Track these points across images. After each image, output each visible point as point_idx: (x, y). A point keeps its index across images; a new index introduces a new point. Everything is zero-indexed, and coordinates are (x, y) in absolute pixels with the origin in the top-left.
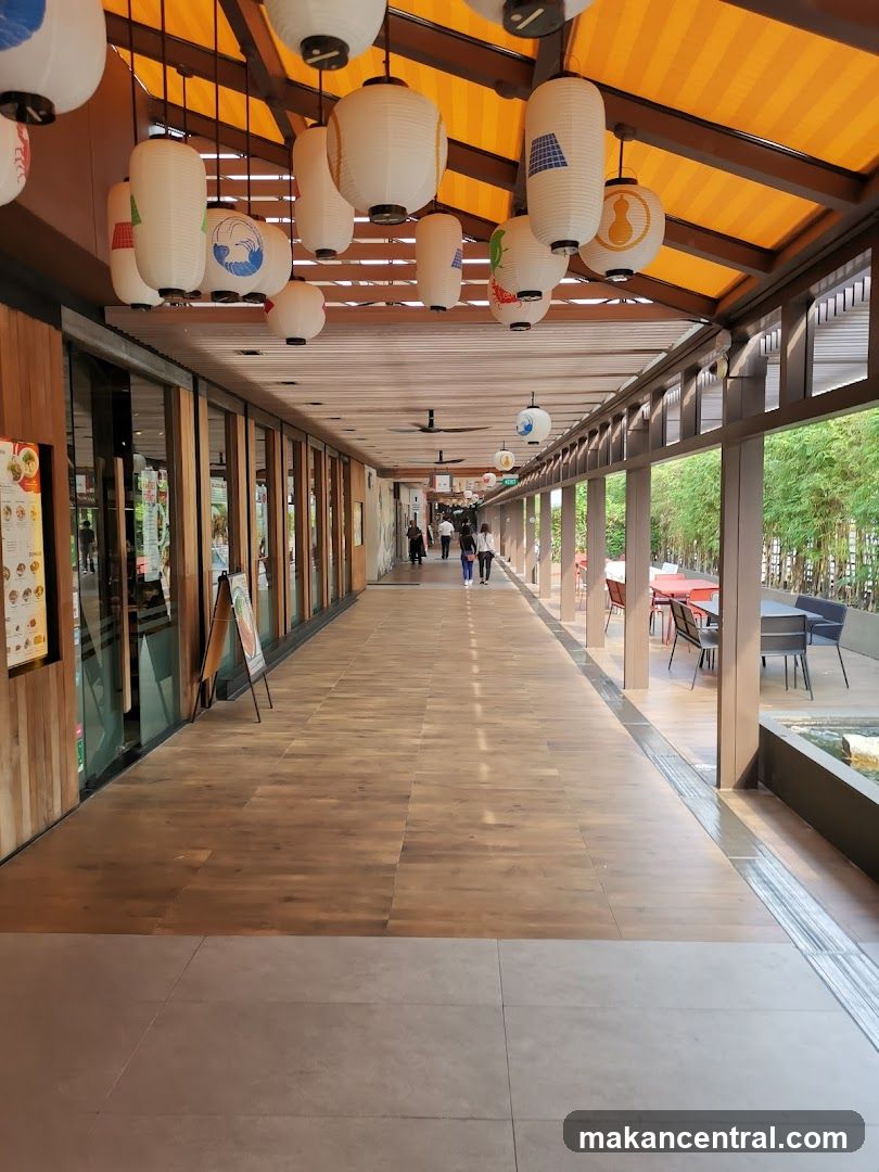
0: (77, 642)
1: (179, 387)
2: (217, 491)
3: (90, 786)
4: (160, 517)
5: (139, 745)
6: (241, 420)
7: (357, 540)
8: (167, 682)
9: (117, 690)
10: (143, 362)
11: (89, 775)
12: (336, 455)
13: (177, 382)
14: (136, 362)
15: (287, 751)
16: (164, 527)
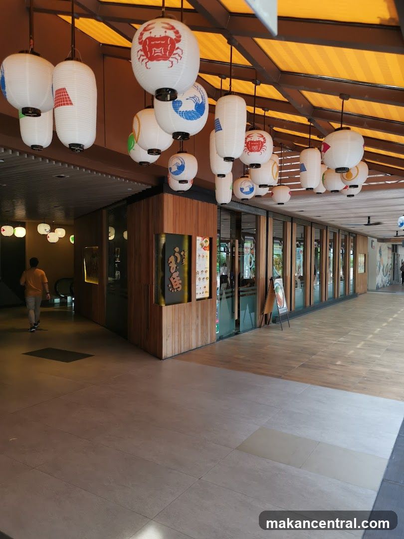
0: (218, 294)
1: (260, 216)
2: (278, 250)
3: (221, 338)
4: (251, 258)
5: (239, 331)
6: (289, 224)
7: (361, 270)
8: (253, 314)
9: (233, 312)
10: (246, 209)
11: (221, 335)
12: (347, 233)
13: (259, 214)
14: (242, 210)
15: (285, 338)
16: (252, 261)
